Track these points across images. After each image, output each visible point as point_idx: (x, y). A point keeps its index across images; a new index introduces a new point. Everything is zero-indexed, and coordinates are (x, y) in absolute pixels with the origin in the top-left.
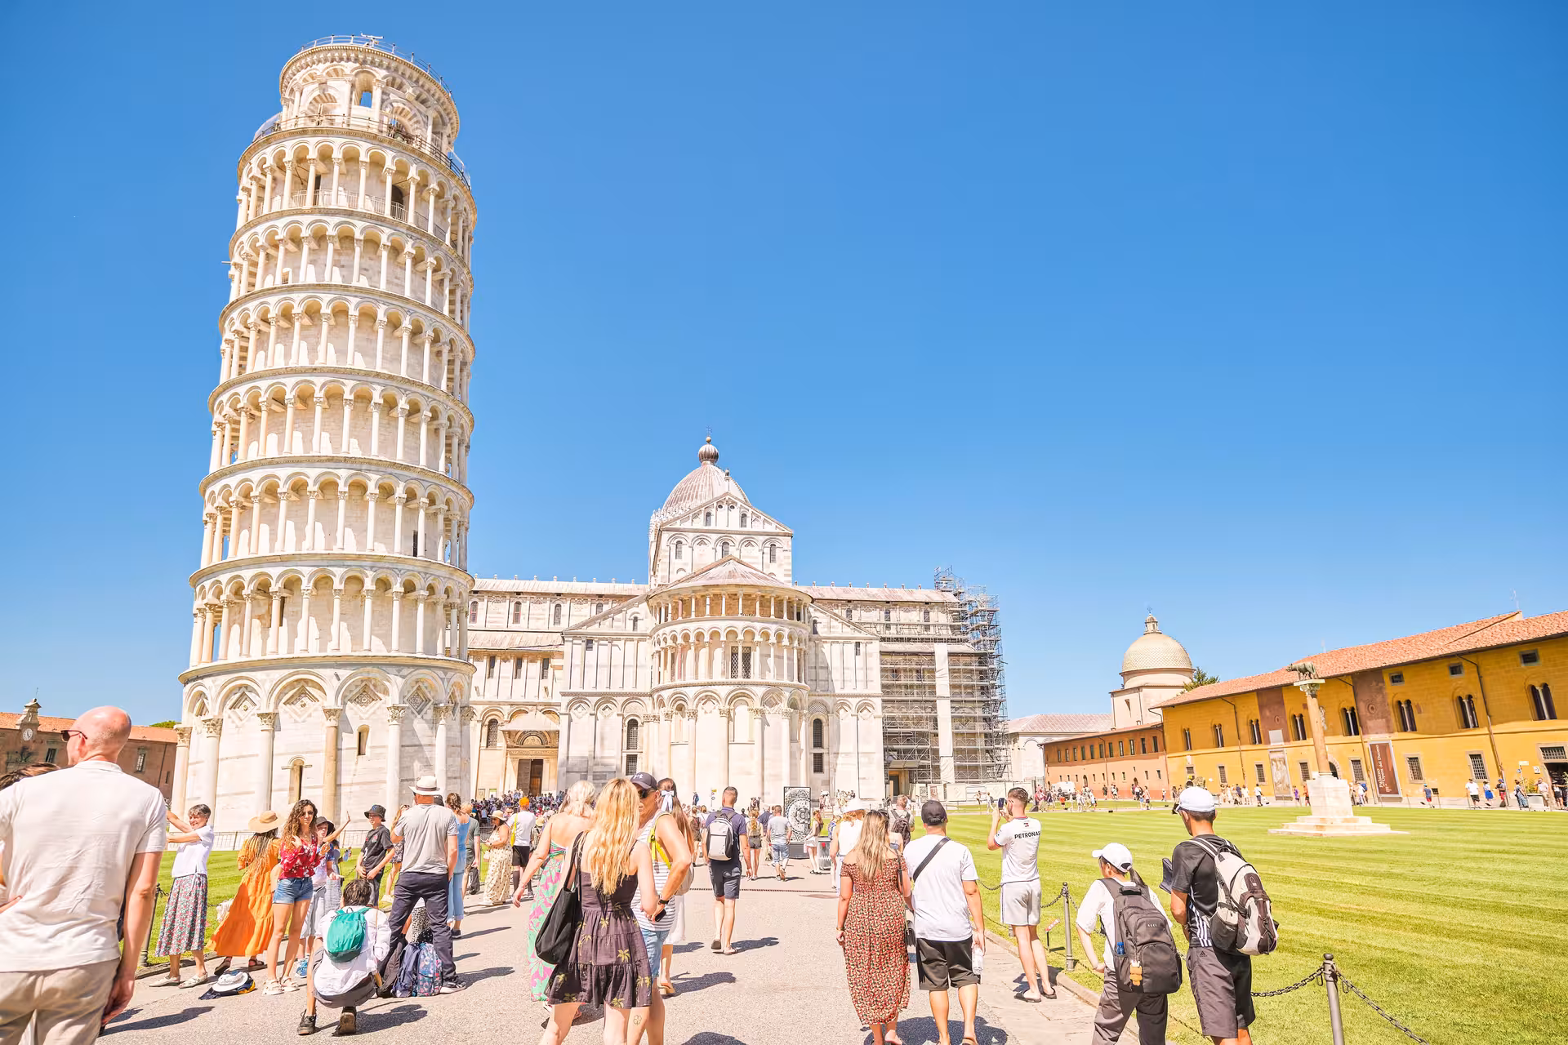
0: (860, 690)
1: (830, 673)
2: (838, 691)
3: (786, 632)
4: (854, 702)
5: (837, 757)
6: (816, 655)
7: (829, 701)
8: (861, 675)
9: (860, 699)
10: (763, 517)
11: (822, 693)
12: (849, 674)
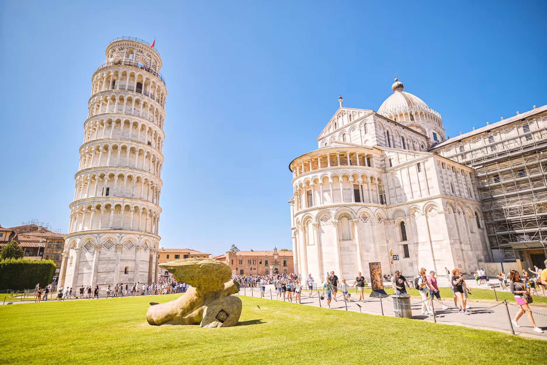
0: (425, 196)
1: (402, 190)
2: (409, 200)
3: (329, 174)
4: (421, 205)
5: (417, 246)
6: (393, 180)
7: (405, 208)
8: (423, 185)
9: (425, 202)
10: (357, 111)
11: (398, 204)
12: (415, 187)
